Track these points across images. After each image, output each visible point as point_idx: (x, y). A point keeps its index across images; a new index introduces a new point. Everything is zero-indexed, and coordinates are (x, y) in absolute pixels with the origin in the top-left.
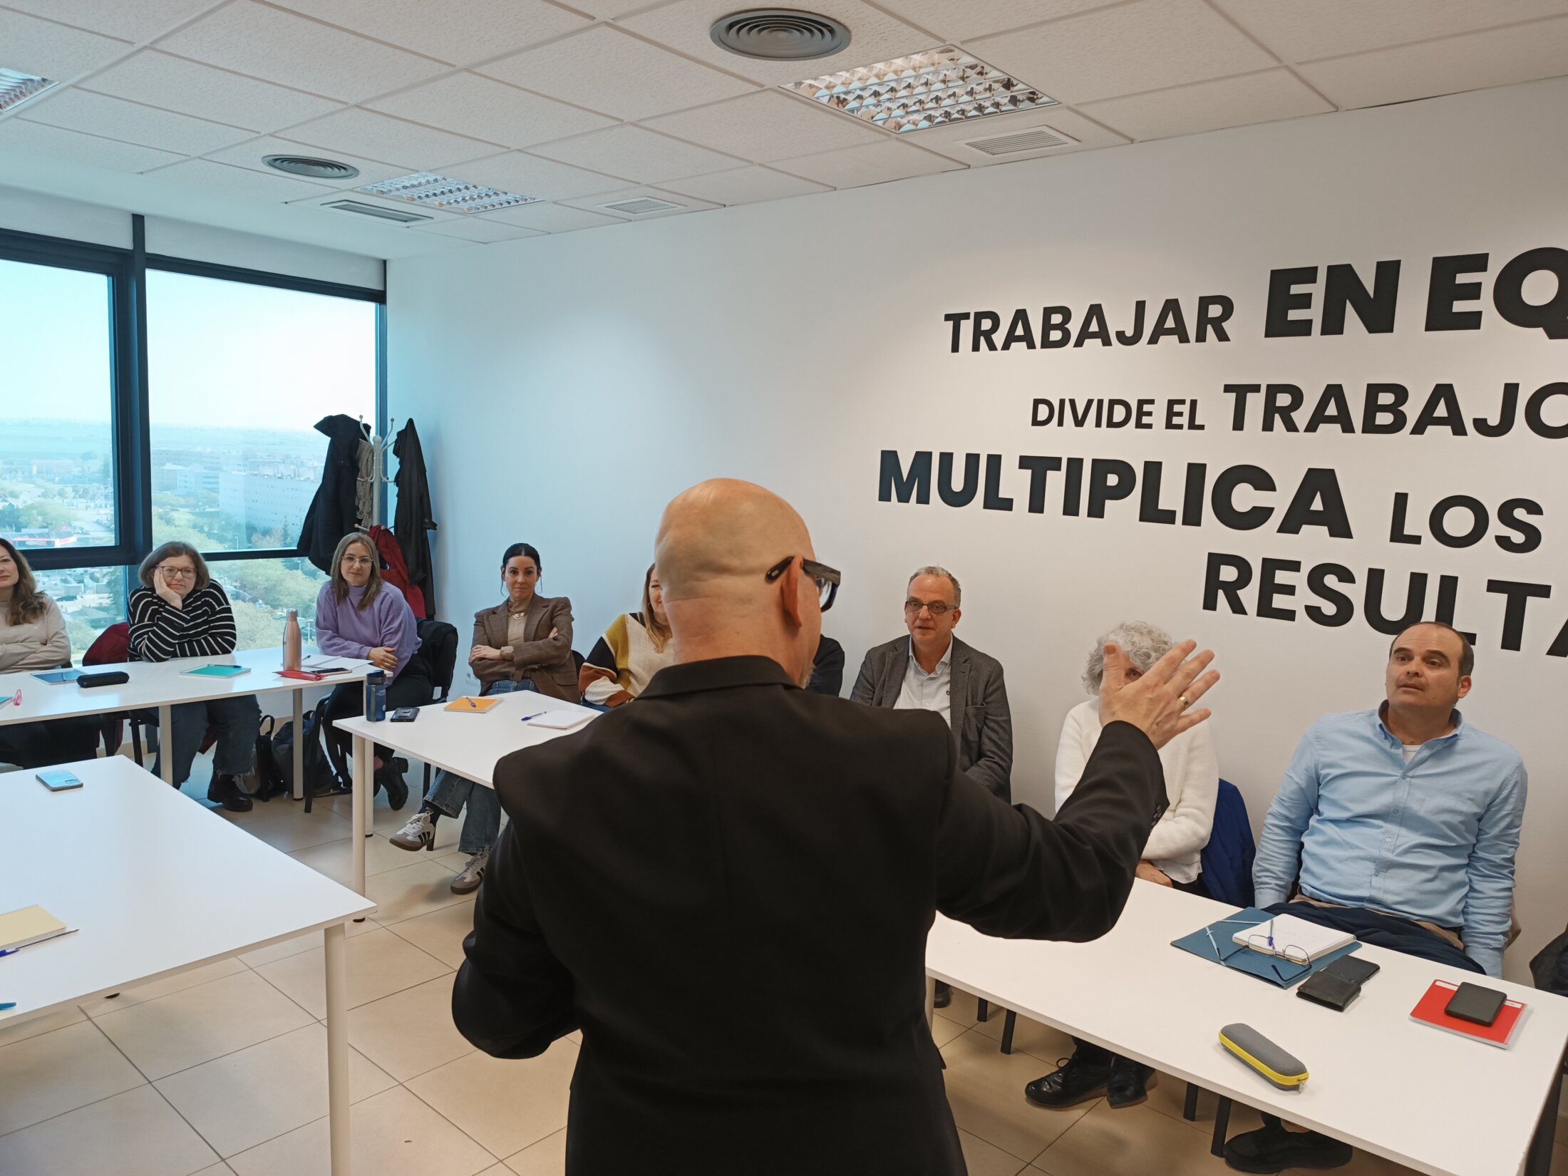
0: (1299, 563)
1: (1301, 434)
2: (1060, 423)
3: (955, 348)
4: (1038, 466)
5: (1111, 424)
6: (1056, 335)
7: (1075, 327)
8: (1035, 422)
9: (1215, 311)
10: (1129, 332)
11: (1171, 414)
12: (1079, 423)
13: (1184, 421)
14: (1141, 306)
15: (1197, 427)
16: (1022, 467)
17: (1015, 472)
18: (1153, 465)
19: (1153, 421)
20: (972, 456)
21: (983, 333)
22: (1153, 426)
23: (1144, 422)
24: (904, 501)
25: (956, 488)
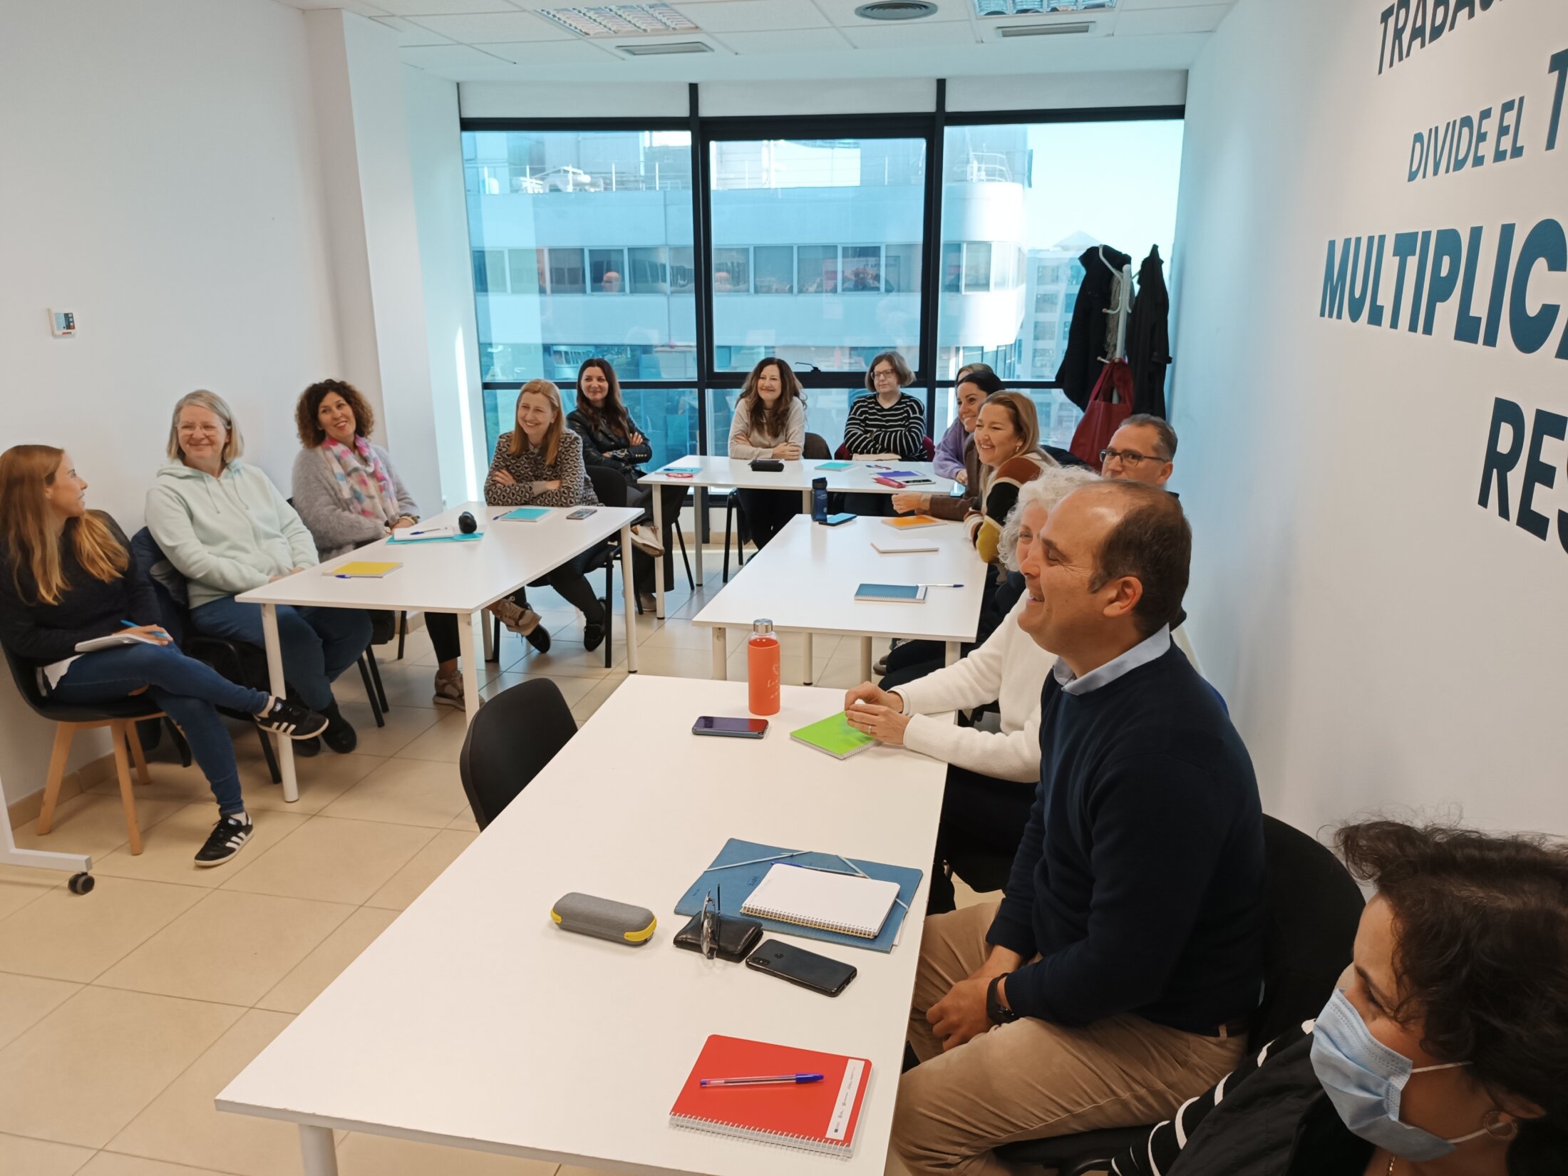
2: (1424, 176)
3: (1380, 72)
4: (1405, 244)
5: (1459, 165)
6: (1441, 10)
8: (1412, 176)
11: (1503, 131)
12: (1435, 173)
13: (1506, 143)
15: (1517, 152)
16: (1394, 255)
17: (1390, 263)
18: (1476, 233)
19: (1487, 149)
20: (1371, 239)
21: (1398, 33)
22: (1485, 160)
23: (1479, 154)
24: (1331, 315)
25: (1357, 295)
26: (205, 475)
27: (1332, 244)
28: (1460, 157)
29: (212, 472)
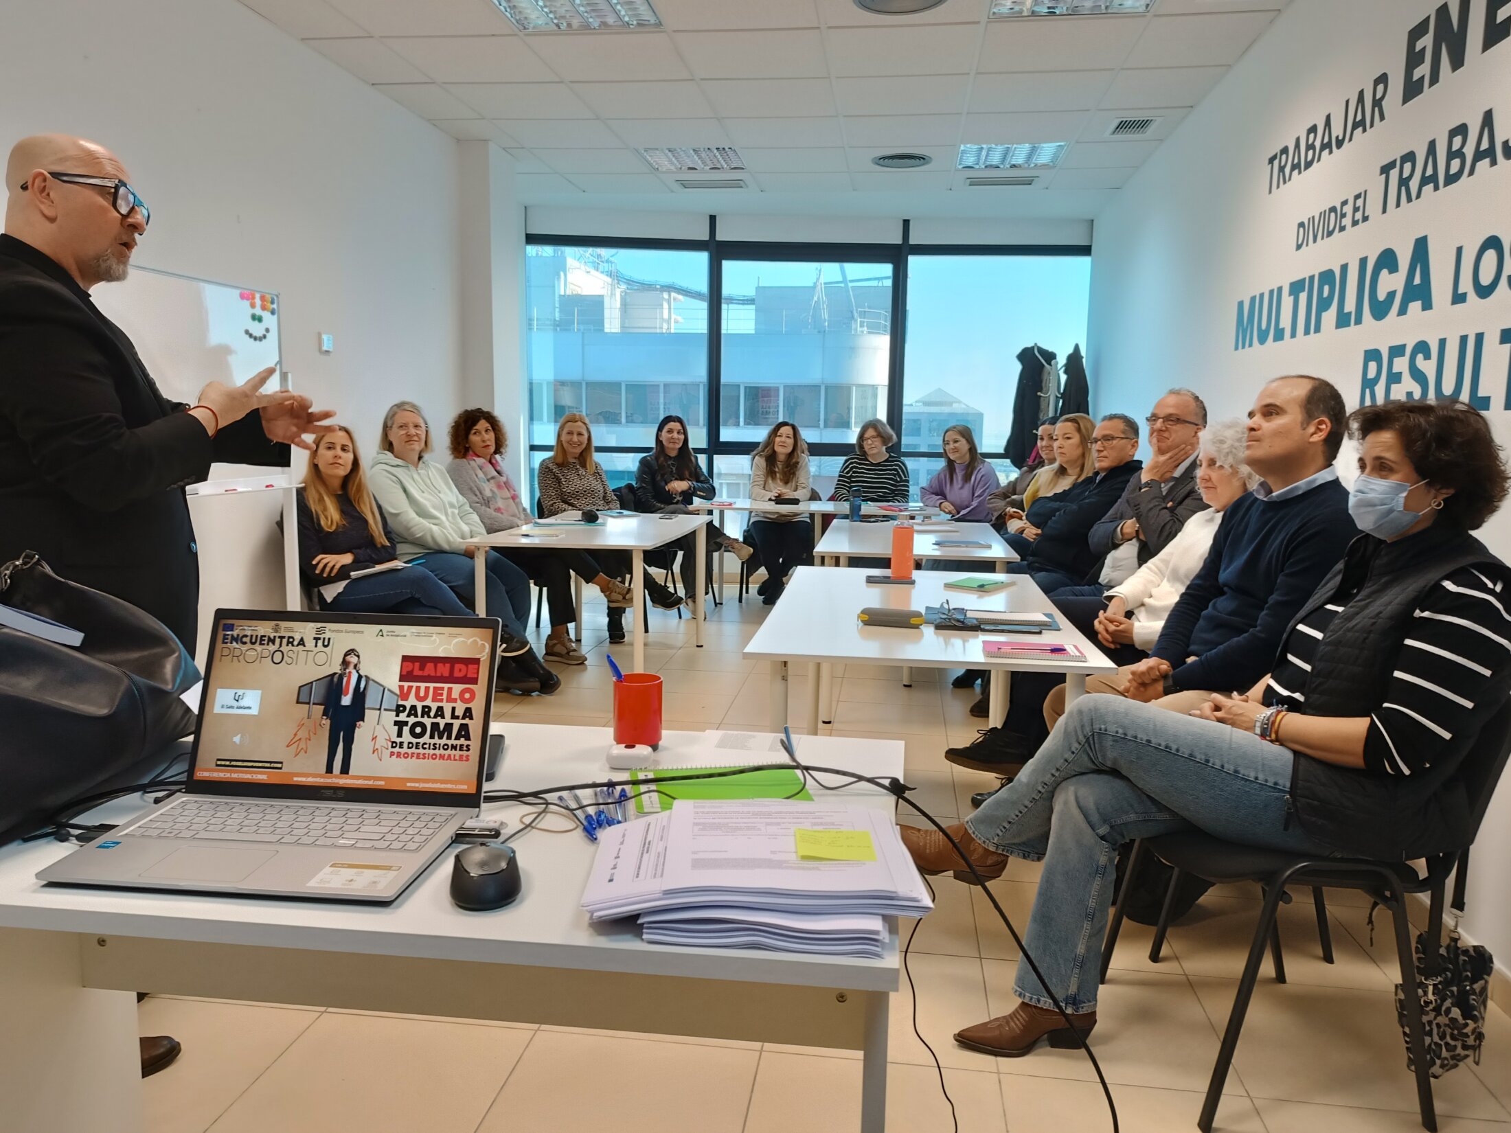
0: (1405, 345)
1: (1414, 202)
2: (1307, 245)
3: (1270, 192)
4: (1296, 287)
5: (1330, 234)
6: (1310, 152)
7: (1318, 144)
8: (1299, 247)
9: (1380, 87)
10: (1340, 138)
11: (1356, 209)
12: (1315, 241)
13: (1359, 216)
14: (1347, 102)
15: (1365, 219)
16: (1290, 295)
17: (1287, 301)
18: (1344, 268)
19: (1347, 221)
20: (1271, 292)
21: (1282, 169)
22: (1347, 227)
23: (1343, 224)
24: (1243, 347)
25: (1264, 326)
26: (410, 465)
27: (1241, 304)
28: (1331, 228)
29: (413, 464)
